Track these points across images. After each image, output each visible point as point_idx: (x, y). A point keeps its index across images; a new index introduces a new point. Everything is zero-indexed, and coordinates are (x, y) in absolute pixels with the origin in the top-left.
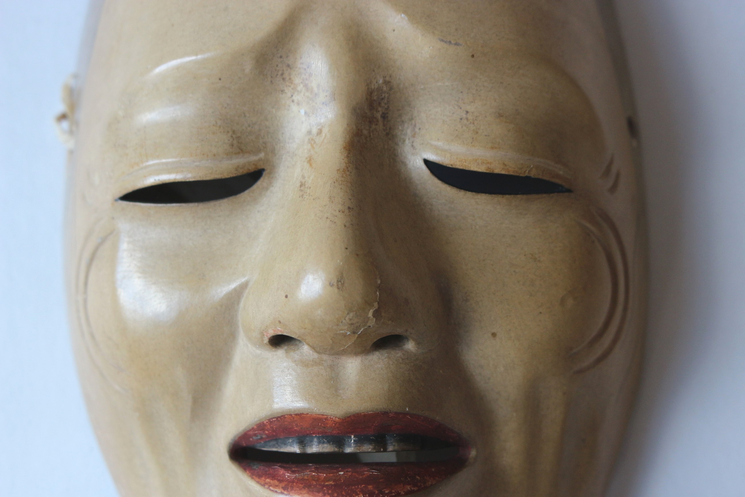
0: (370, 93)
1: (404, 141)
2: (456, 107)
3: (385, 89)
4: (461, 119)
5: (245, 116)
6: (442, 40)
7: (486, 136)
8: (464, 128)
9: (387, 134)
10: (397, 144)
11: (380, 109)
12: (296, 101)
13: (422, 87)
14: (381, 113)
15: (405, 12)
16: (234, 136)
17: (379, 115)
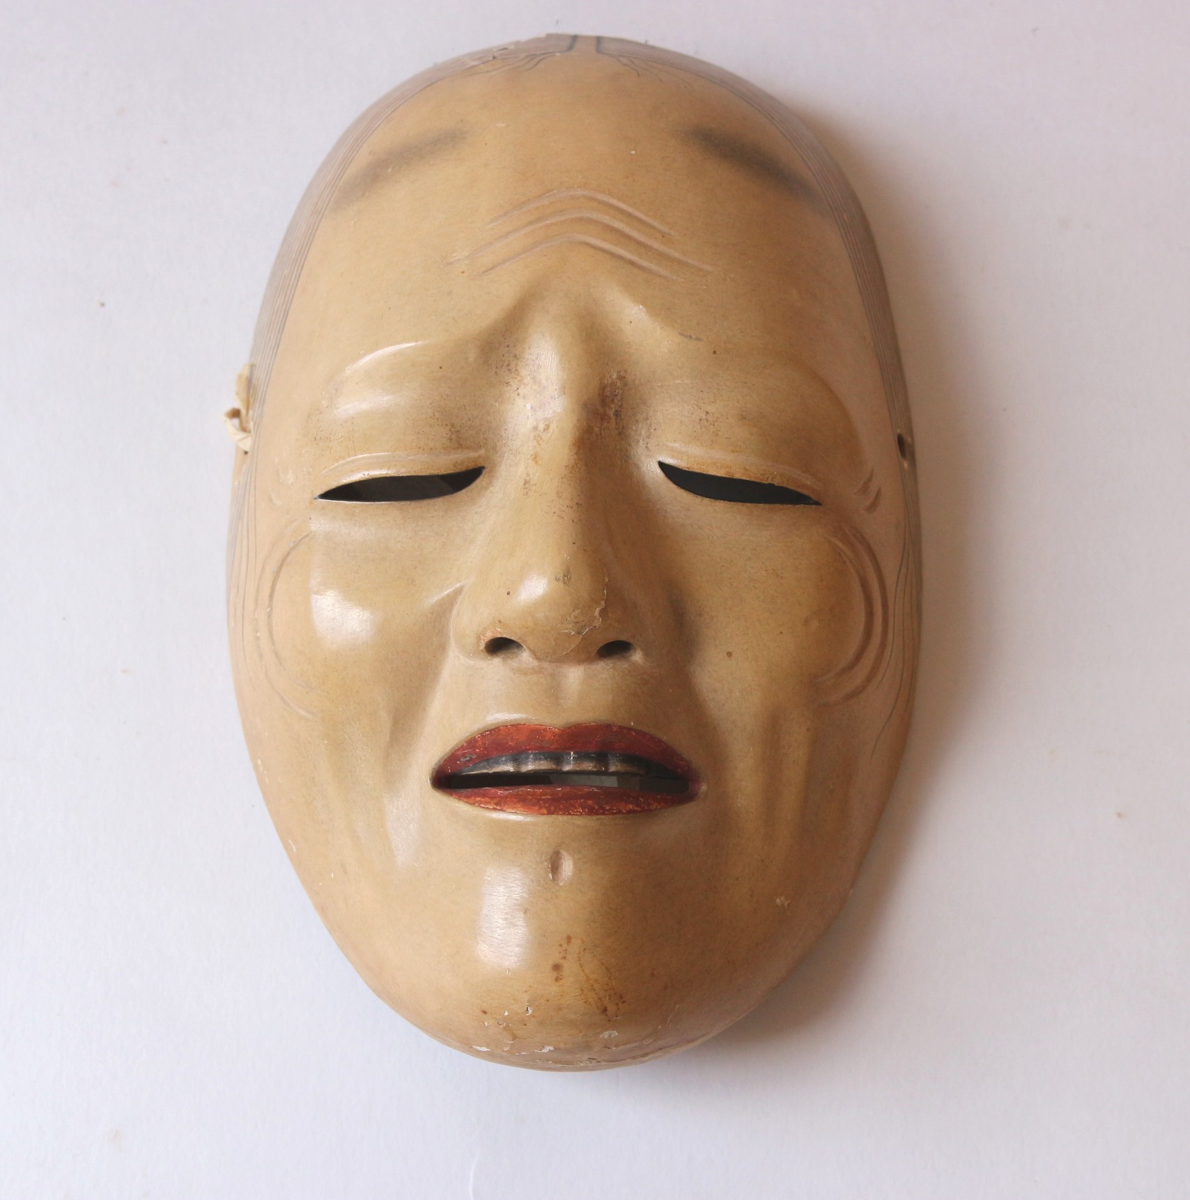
0: (603, 388)
1: (638, 442)
2: (696, 408)
3: (619, 384)
4: (701, 420)
5: (465, 409)
6: (681, 334)
7: (727, 438)
8: (703, 429)
9: (620, 434)
10: (630, 445)
11: (612, 406)
12: (521, 395)
13: (659, 384)
14: (613, 410)
15: (644, 303)
16: (453, 430)
17: (611, 413)
